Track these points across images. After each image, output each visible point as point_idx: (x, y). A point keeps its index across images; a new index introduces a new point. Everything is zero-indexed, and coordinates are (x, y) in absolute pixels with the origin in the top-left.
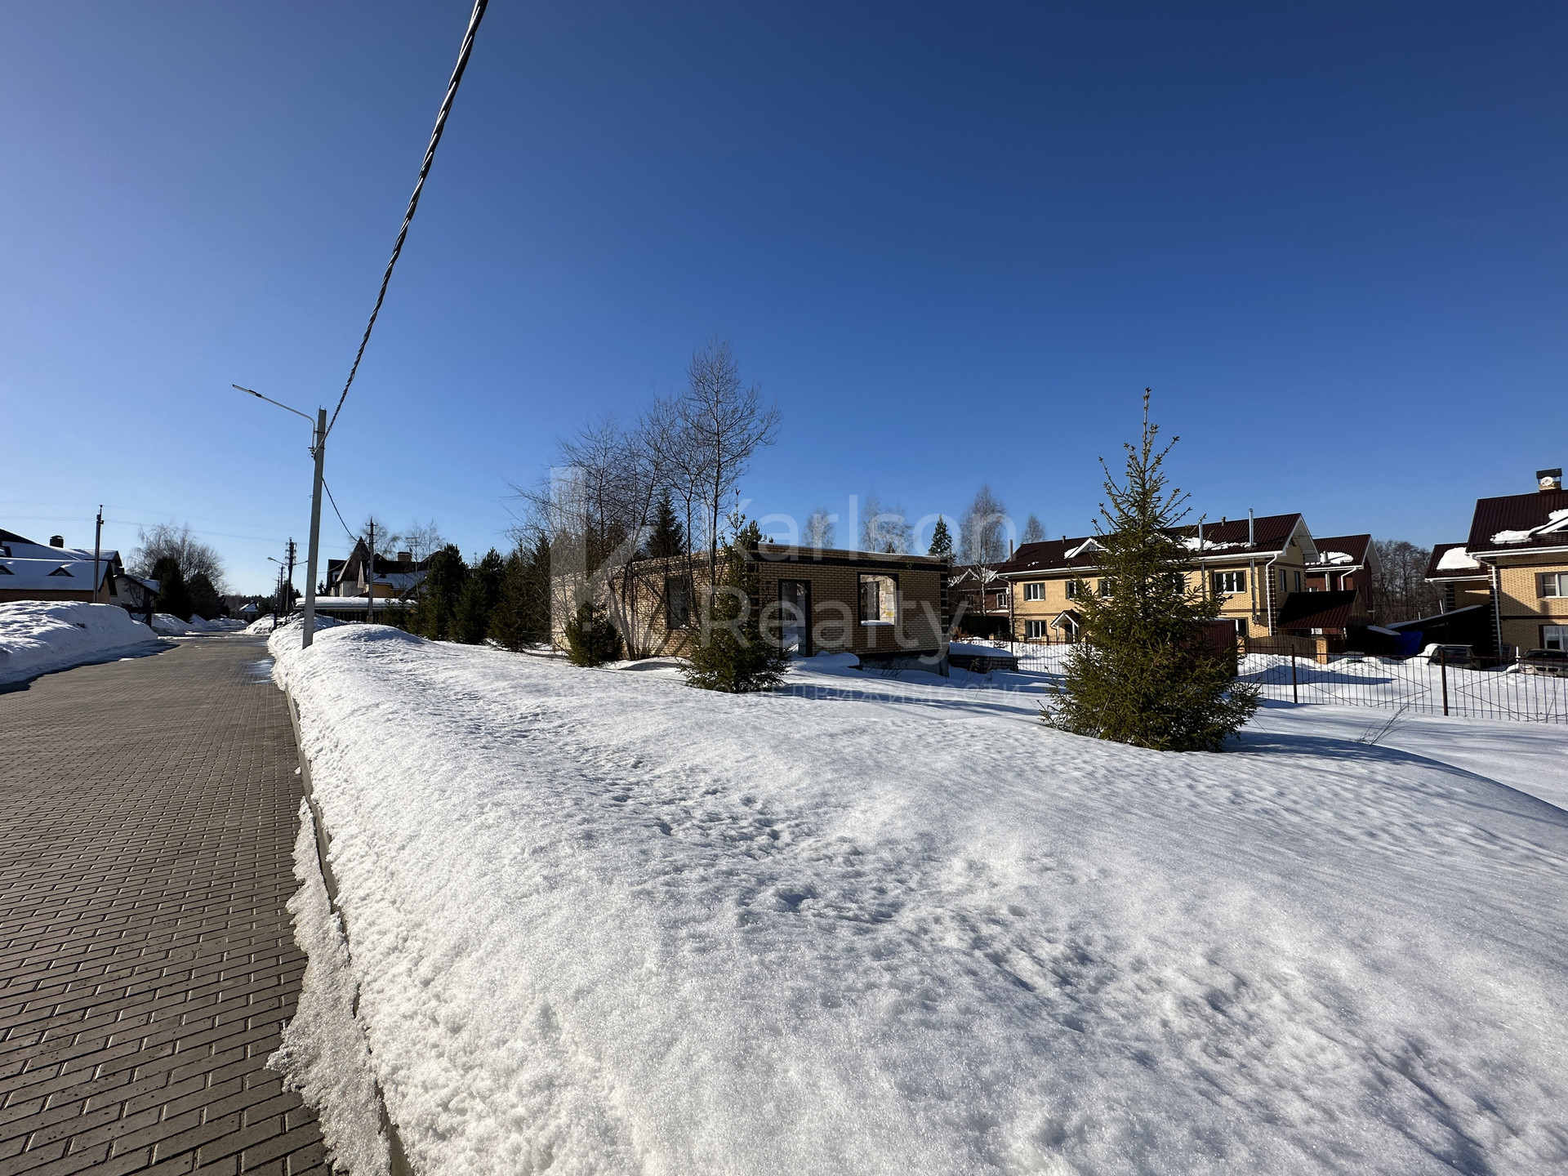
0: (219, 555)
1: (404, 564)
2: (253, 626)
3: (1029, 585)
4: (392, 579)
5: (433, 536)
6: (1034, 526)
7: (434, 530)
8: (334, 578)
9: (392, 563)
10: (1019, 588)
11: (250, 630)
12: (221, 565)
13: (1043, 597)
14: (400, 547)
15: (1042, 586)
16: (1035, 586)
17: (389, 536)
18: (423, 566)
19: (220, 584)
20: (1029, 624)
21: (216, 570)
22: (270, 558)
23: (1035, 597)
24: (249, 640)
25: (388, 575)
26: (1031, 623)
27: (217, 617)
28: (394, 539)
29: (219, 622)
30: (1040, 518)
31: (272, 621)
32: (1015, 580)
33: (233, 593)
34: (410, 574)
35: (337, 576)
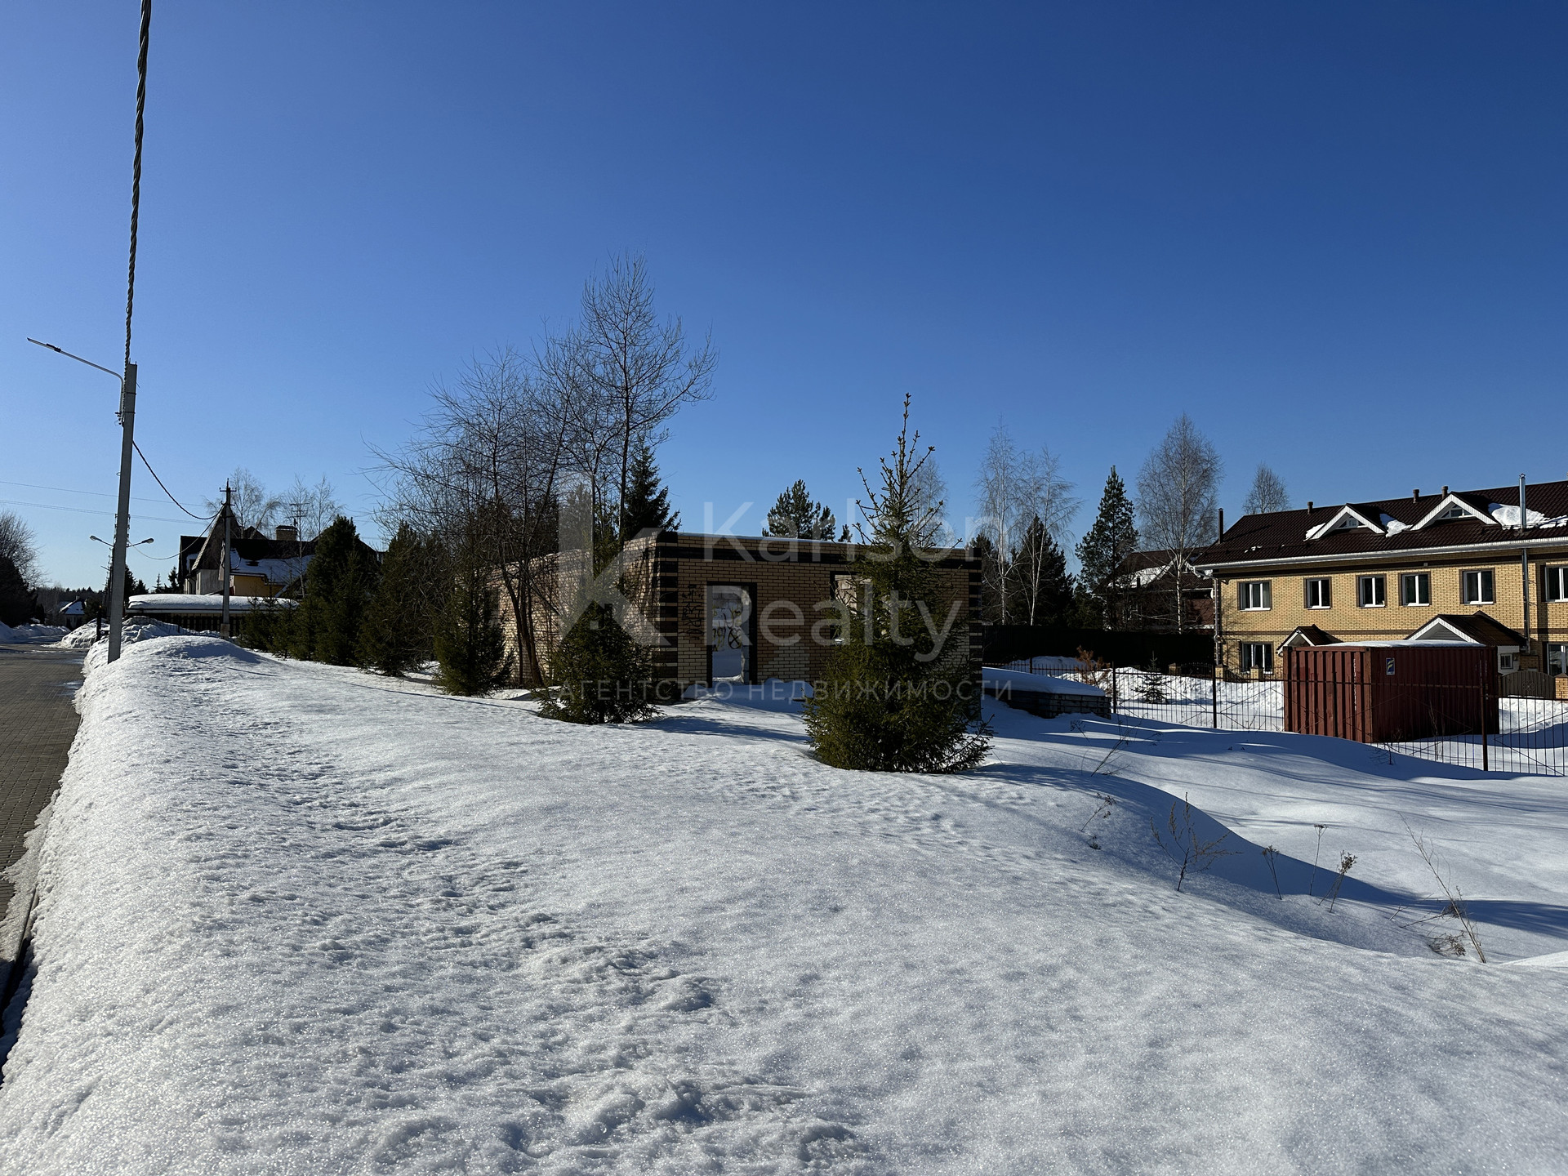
0: (28, 528)
1: (286, 544)
2: (71, 636)
3: (1247, 585)
4: (265, 566)
5: (325, 503)
6: (1267, 485)
7: (326, 493)
8: (188, 564)
9: (265, 541)
10: (1230, 589)
11: (67, 642)
12: (31, 544)
13: (1268, 604)
14: (280, 518)
15: (1267, 585)
16: (1256, 586)
17: (264, 502)
18: (309, 548)
19: (30, 572)
20: (1244, 648)
21: (24, 551)
22: (93, 538)
23: (1257, 604)
24: (64, 655)
25: (261, 562)
26: (1248, 646)
27: (26, 621)
28: (272, 506)
29: (27, 630)
30: (1277, 472)
31: (95, 630)
32: (1223, 575)
33: (51, 586)
34: (292, 560)
35: (193, 562)
